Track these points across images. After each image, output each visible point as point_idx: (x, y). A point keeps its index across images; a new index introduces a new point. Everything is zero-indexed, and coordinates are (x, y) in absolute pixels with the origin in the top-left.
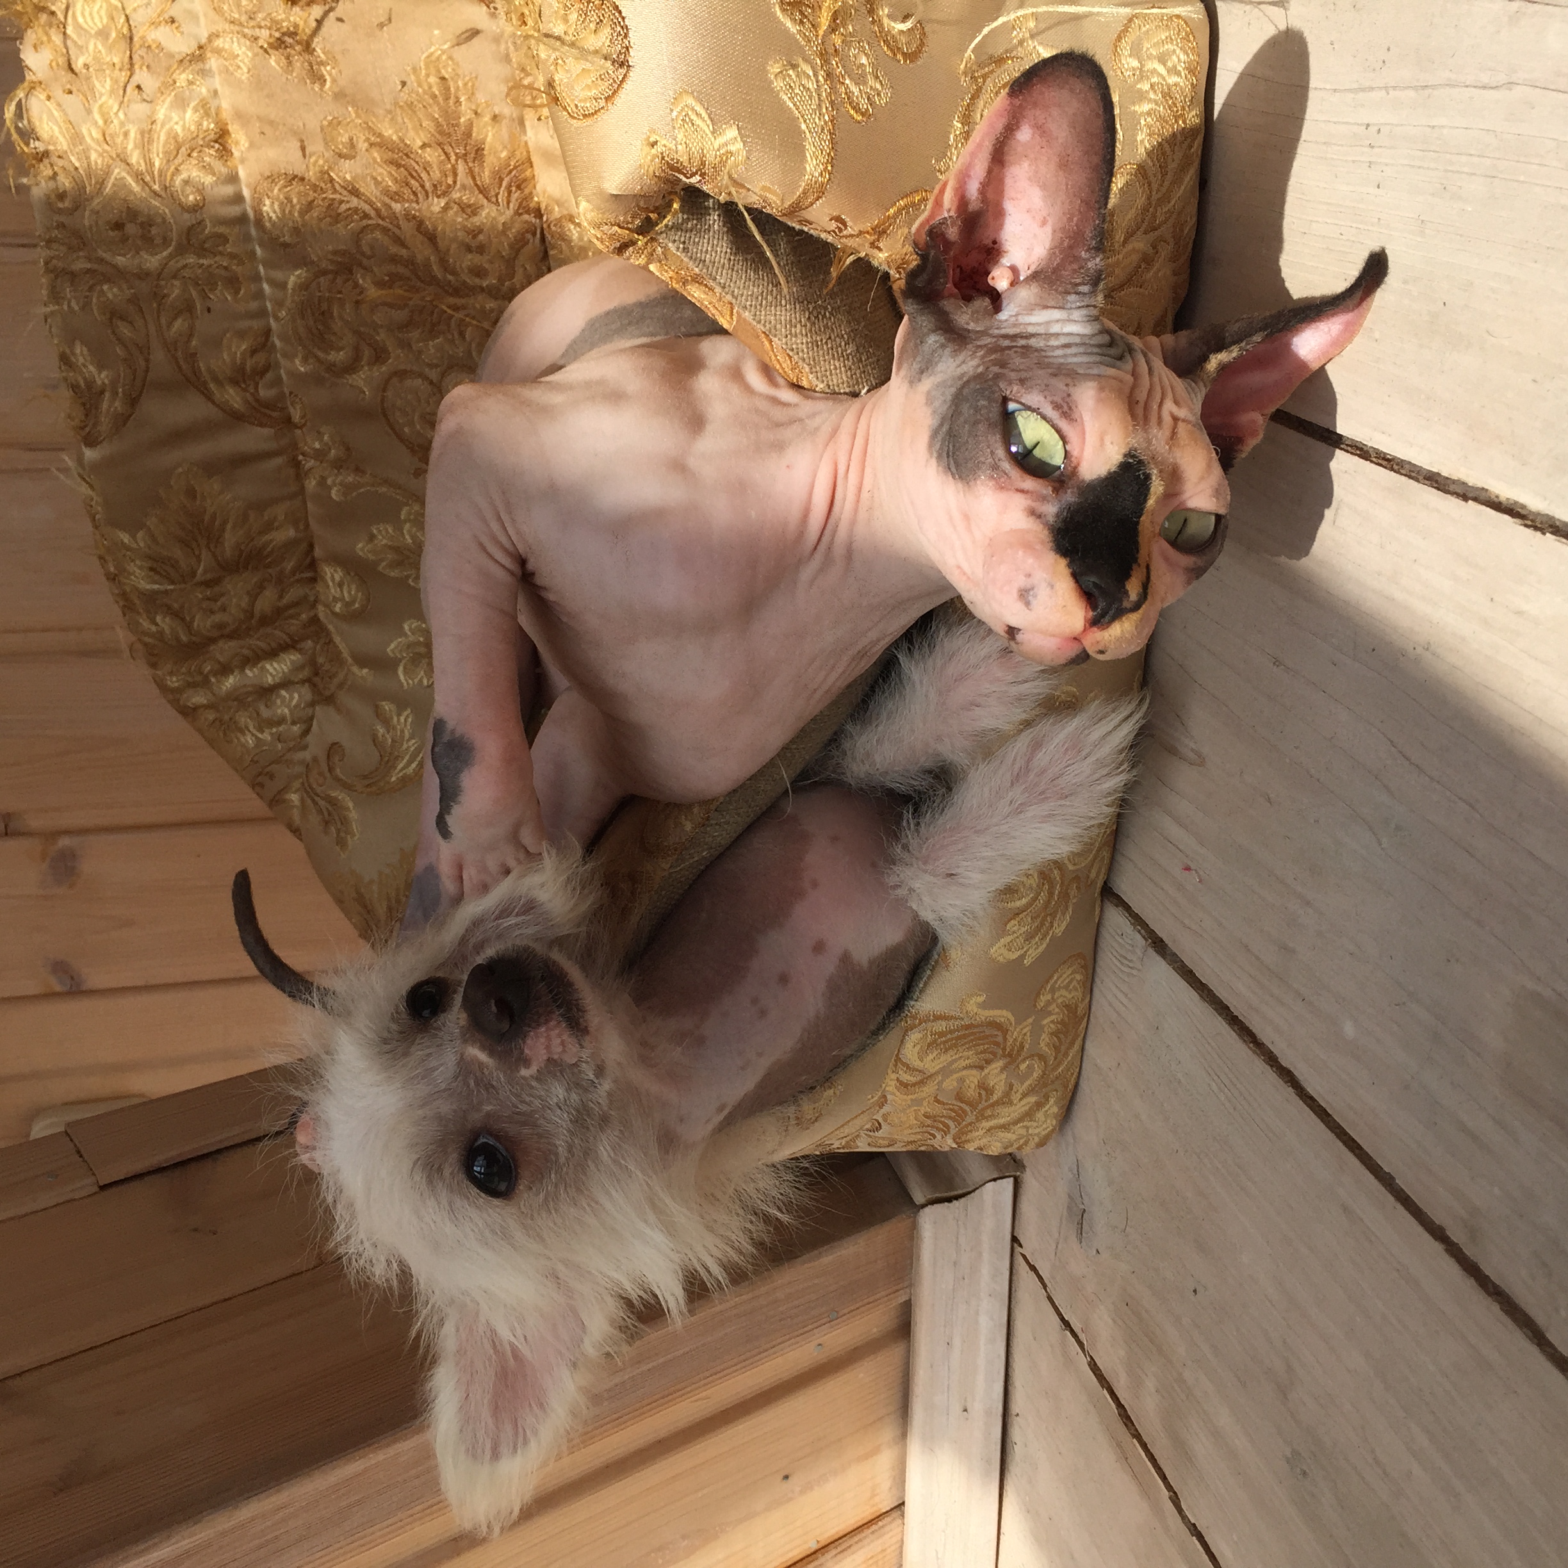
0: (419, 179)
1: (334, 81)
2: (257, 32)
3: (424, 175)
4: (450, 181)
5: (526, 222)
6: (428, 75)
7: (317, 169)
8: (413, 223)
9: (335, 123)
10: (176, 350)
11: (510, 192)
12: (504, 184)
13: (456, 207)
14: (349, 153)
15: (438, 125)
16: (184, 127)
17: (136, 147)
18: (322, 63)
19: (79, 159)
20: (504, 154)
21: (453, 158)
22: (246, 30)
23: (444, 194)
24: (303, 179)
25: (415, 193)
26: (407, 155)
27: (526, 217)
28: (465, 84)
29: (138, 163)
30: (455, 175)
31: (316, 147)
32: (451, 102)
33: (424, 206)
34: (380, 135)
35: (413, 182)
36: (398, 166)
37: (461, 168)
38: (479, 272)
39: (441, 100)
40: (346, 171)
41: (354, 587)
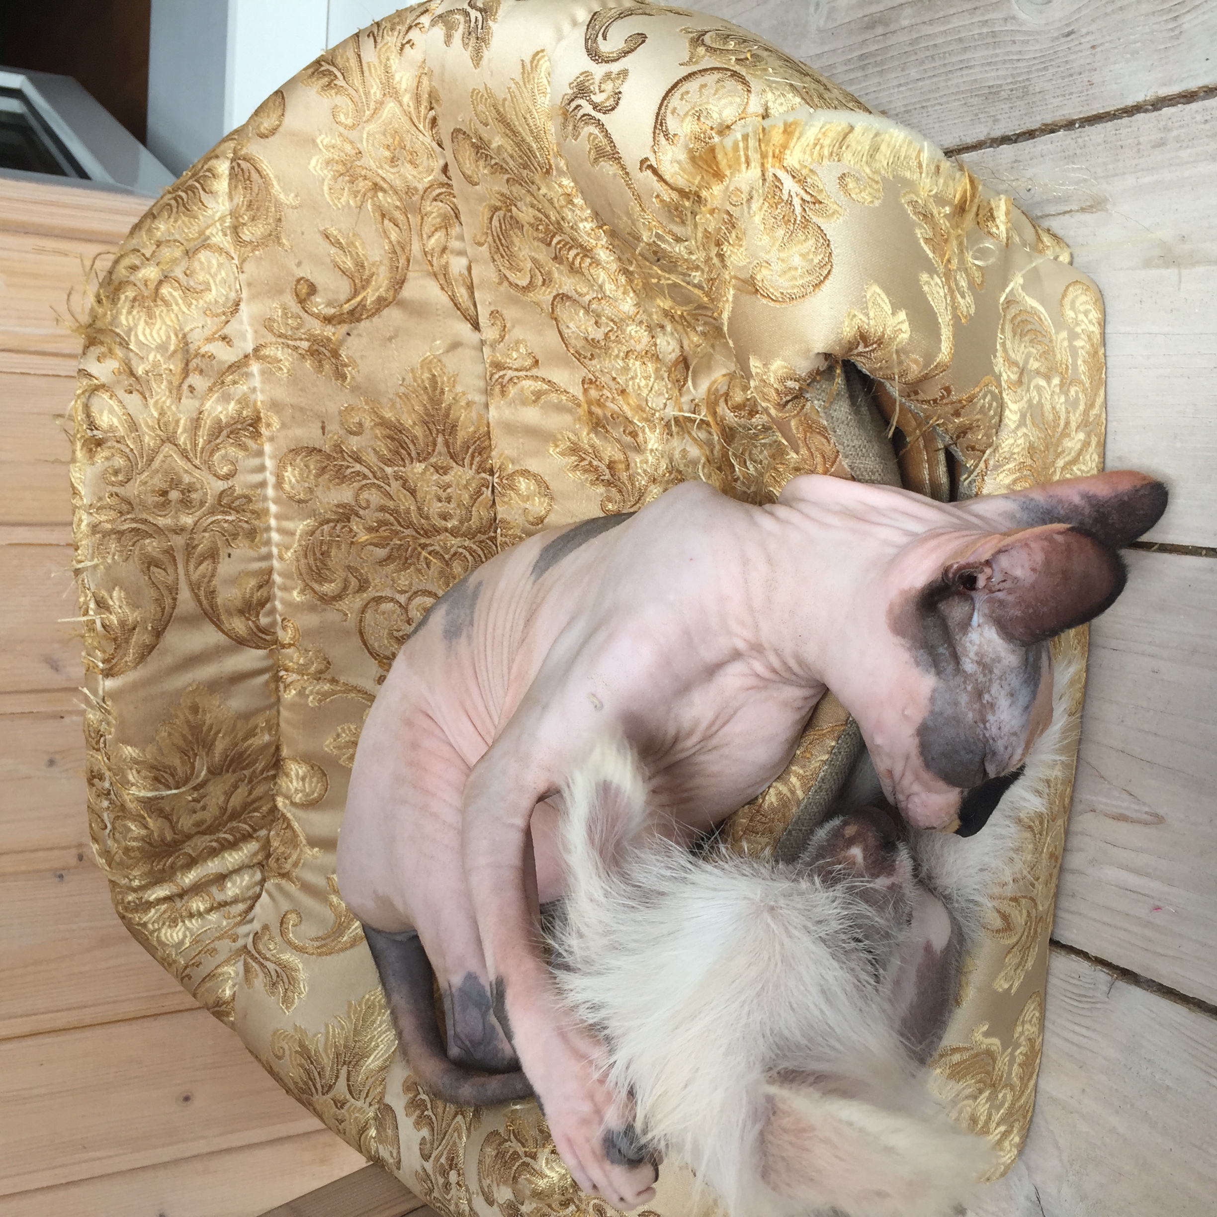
0: (406, 449)
1: (353, 378)
2: (298, 343)
3: (411, 446)
4: (430, 449)
5: (483, 479)
6: (422, 373)
7: (332, 443)
8: (400, 482)
9: (350, 409)
10: (199, 589)
11: (473, 457)
12: (470, 451)
13: (432, 469)
14: (358, 430)
15: (426, 409)
16: (227, 416)
17: (185, 431)
18: (346, 365)
19: (135, 442)
20: (471, 429)
21: (434, 432)
22: (290, 342)
23: (425, 459)
24: (320, 451)
25: (403, 460)
26: (400, 432)
27: (483, 475)
28: (449, 379)
29: (185, 444)
30: (435, 445)
31: (333, 427)
32: (438, 392)
33: (409, 468)
34: (382, 418)
35: (403, 451)
36: (393, 439)
37: (440, 439)
38: (445, 517)
39: (430, 390)
40: (354, 443)
41: (315, 780)
